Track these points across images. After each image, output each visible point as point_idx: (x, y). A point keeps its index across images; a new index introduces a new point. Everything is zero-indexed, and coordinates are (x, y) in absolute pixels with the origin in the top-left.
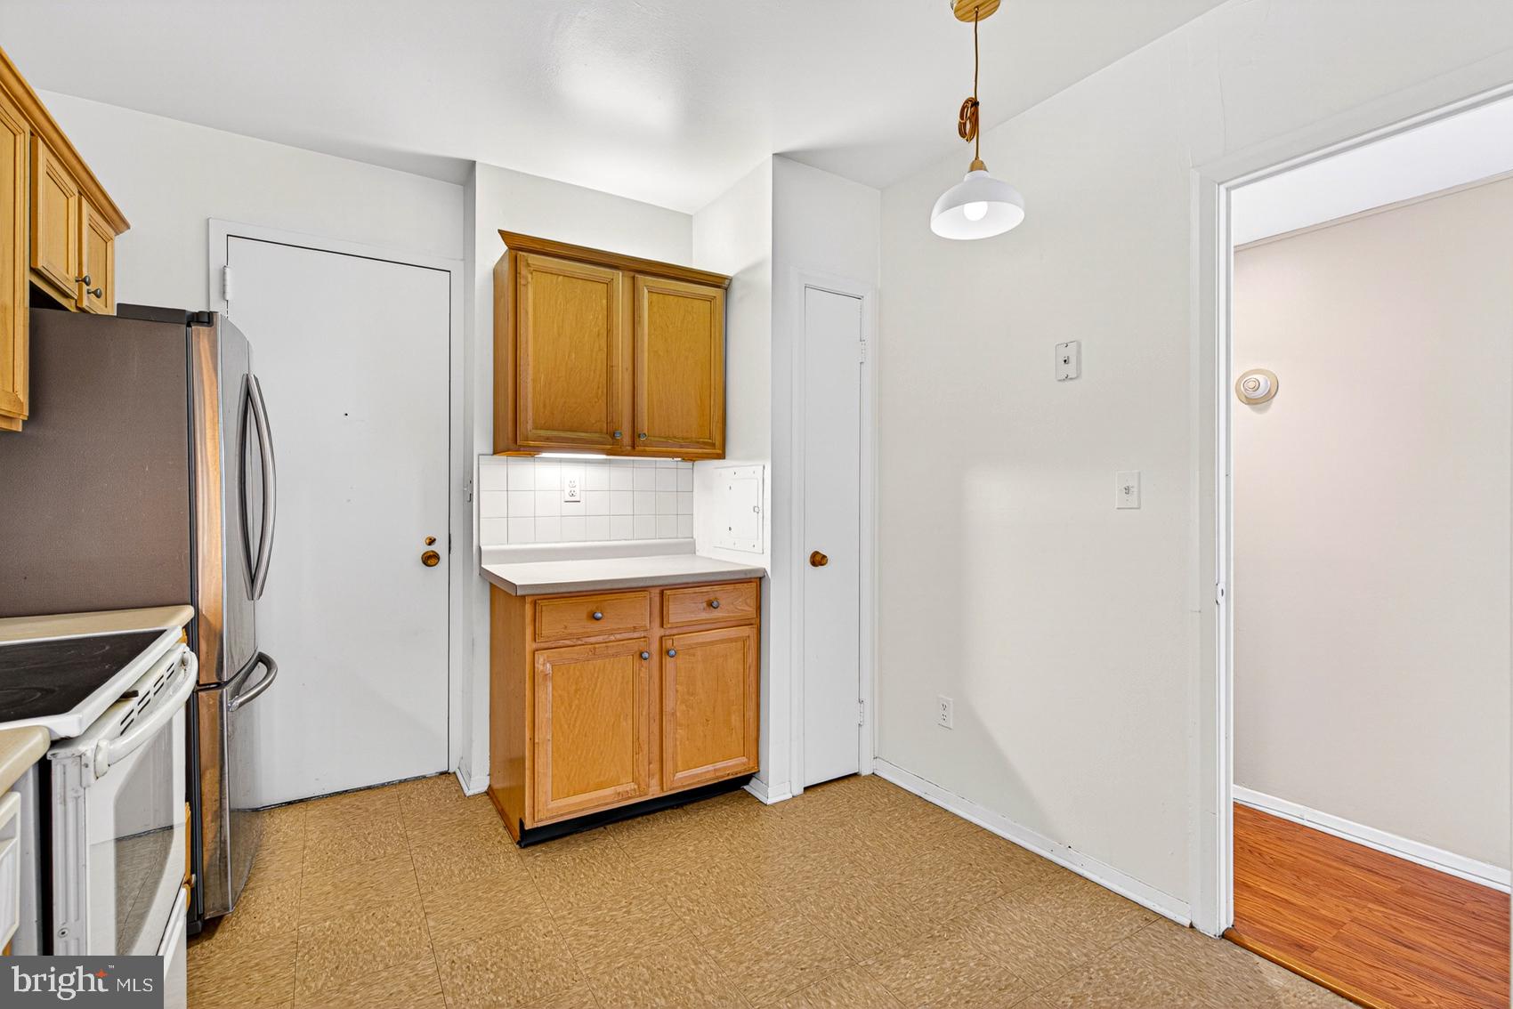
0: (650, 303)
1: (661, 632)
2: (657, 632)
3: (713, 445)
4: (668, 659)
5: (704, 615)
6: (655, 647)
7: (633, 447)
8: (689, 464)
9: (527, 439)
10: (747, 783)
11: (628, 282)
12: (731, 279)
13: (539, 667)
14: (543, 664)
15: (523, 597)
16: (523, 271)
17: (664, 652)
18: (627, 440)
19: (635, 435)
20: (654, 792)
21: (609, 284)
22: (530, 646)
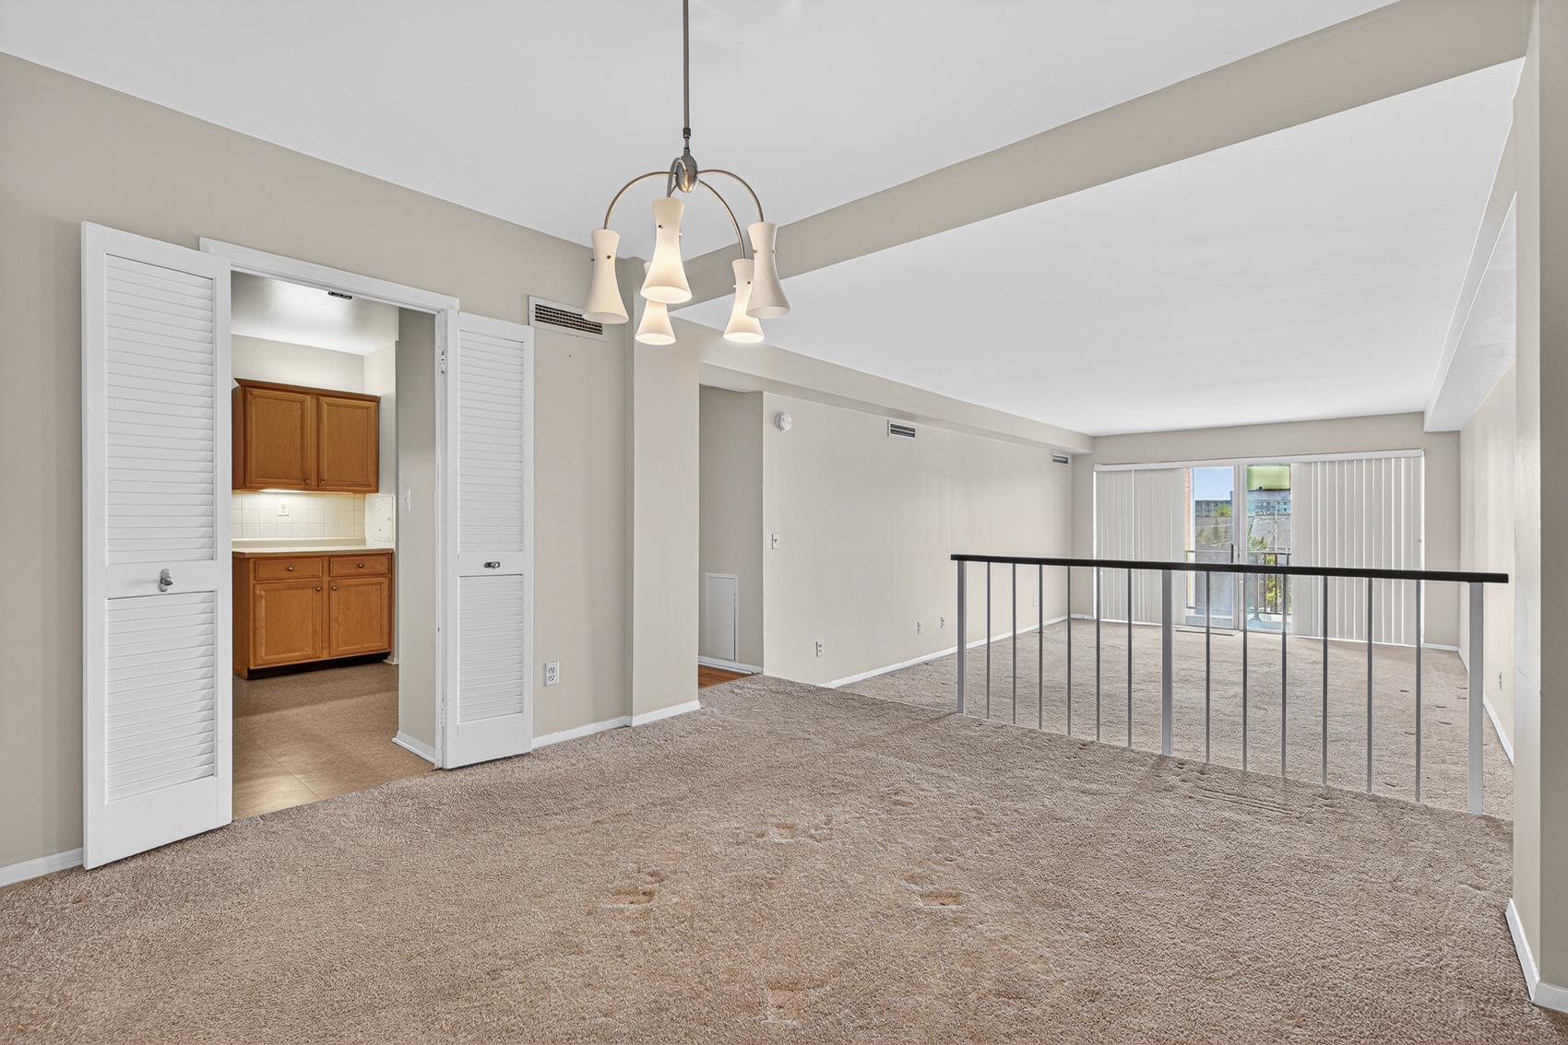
0: (329, 412)
1: (329, 579)
2: (326, 579)
3: (370, 486)
4: (333, 592)
5: (353, 571)
6: (325, 586)
7: (318, 486)
8: (362, 496)
9: (251, 483)
10: (386, 659)
11: (314, 401)
12: (380, 398)
13: (258, 592)
14: (260, 591)
15: (249, 559)
16: (249, 397)
17: (330, 588)
18: (314, 482)
19: (319, 480)
20: (325, 657)
21: (302, 402)
22: (252, 582)
